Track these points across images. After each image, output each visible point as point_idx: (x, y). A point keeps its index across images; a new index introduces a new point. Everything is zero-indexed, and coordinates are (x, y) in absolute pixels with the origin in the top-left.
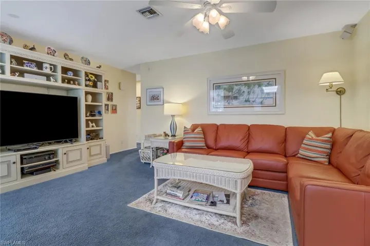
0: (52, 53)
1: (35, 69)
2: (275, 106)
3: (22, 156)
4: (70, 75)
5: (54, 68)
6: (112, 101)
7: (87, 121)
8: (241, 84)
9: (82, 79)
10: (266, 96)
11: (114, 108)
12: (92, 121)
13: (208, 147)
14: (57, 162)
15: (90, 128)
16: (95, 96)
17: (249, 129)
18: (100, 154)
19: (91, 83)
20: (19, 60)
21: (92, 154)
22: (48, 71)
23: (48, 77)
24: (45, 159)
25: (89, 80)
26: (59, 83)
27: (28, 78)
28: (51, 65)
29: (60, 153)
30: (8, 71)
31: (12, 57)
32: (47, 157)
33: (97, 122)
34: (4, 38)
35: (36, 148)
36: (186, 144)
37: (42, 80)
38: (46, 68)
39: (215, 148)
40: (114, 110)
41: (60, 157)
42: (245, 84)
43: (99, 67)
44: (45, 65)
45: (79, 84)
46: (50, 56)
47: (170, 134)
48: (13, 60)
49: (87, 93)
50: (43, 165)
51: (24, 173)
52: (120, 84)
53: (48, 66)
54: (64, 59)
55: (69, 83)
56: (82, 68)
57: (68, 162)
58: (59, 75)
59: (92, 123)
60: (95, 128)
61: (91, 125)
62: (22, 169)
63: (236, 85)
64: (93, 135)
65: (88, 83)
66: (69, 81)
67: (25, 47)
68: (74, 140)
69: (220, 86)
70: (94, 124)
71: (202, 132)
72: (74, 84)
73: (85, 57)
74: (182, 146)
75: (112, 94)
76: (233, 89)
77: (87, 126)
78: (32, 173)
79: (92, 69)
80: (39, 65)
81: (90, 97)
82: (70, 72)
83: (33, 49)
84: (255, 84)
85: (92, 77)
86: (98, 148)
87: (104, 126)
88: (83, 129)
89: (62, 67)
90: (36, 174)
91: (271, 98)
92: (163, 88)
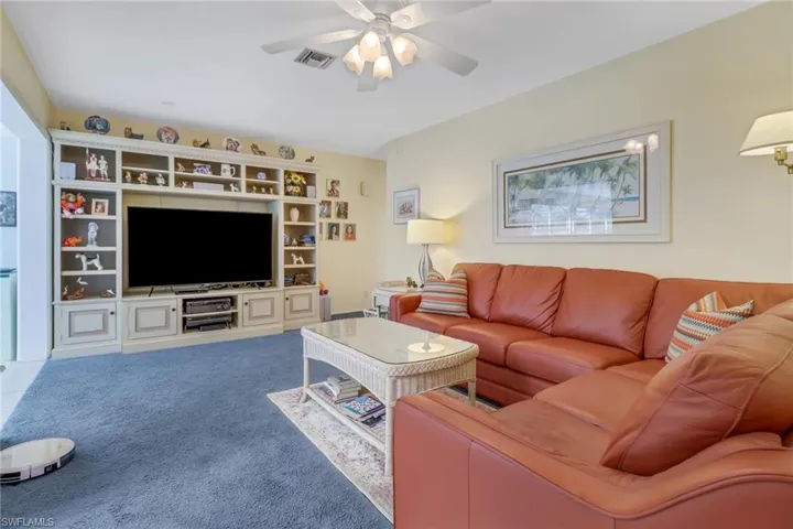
0: (233, 146)
1: (209, 175)
2: (645, 221)
3: (185, 301)
4: (262, 178)
5: (236, 169)
6: (346, 217)
7: (288, 253)
8: (561, 169)
9: (281, 183)
10: (622, 196)
11: (350, 230)
12: (298, 253)
13: (473, 315)
14: (234, 315)
15: (295, 266)
16: (305, 211)
17: (563, 281)
18: (310, 310)
19: (297, 189)
20: (188, 164)
21: (295, 309)
22: (226, 175)
23: (227, 184)
24: (218, 310)
25: (293, 184)
26: (244, 194)
27: (199, 189)
28: (232, 165)
29: (240, 302)
30: (172, 180)
31: (177, 160)
32: (219, 307)
33: (308, 256)
34: (169, 135)
35: (205, 291)
36: (424, 304)
37: (218, 191)
38: (225, 171)
39: (487, 317)
40: (351, 234)
41: (240, 309)
42: (571, 167)
43: (310, 160)
44: (223, 167)
45: (276, 193)
46: (229, 152)
47: (419, 283)
48: (179, 165)
49: (288, 207)
50: (212, 317)
51: (188, 326)
52: (361, 185)
53: (228, 168)
54: (252, 155)
55: (259, 191)
56: (280, 164)
57: (250, 318)
58: (243, 179)
59: (298, 256)
60: (304, 265)
61: (296, 259)
62: (185, 320)
63: (552, 172)
64: (301, 277)
65: (290, 188)
66: (259, 188)
67: (195, 143)
68: (268, 283)
69: (516, 177)
70: (301, 259)
71: (464, 281)
72: (268, 191)
73: (287, 145)
74: (417, 307)
75: (346, 204)
76: (543, 181)
77: (288, 260)
78: (197, 328)
79: (297, 165)
80: (216, 167)
81: (295, 213)
82: (261, 174)
83: (205, 145)
84: (593, 166)
85: (296, 179)
86: (306, 299)
87: (317, 262)
88: (281, 266)
89: (247, 167)
90: (203, 330)
91: (635, 199)
92: (419, 190)
